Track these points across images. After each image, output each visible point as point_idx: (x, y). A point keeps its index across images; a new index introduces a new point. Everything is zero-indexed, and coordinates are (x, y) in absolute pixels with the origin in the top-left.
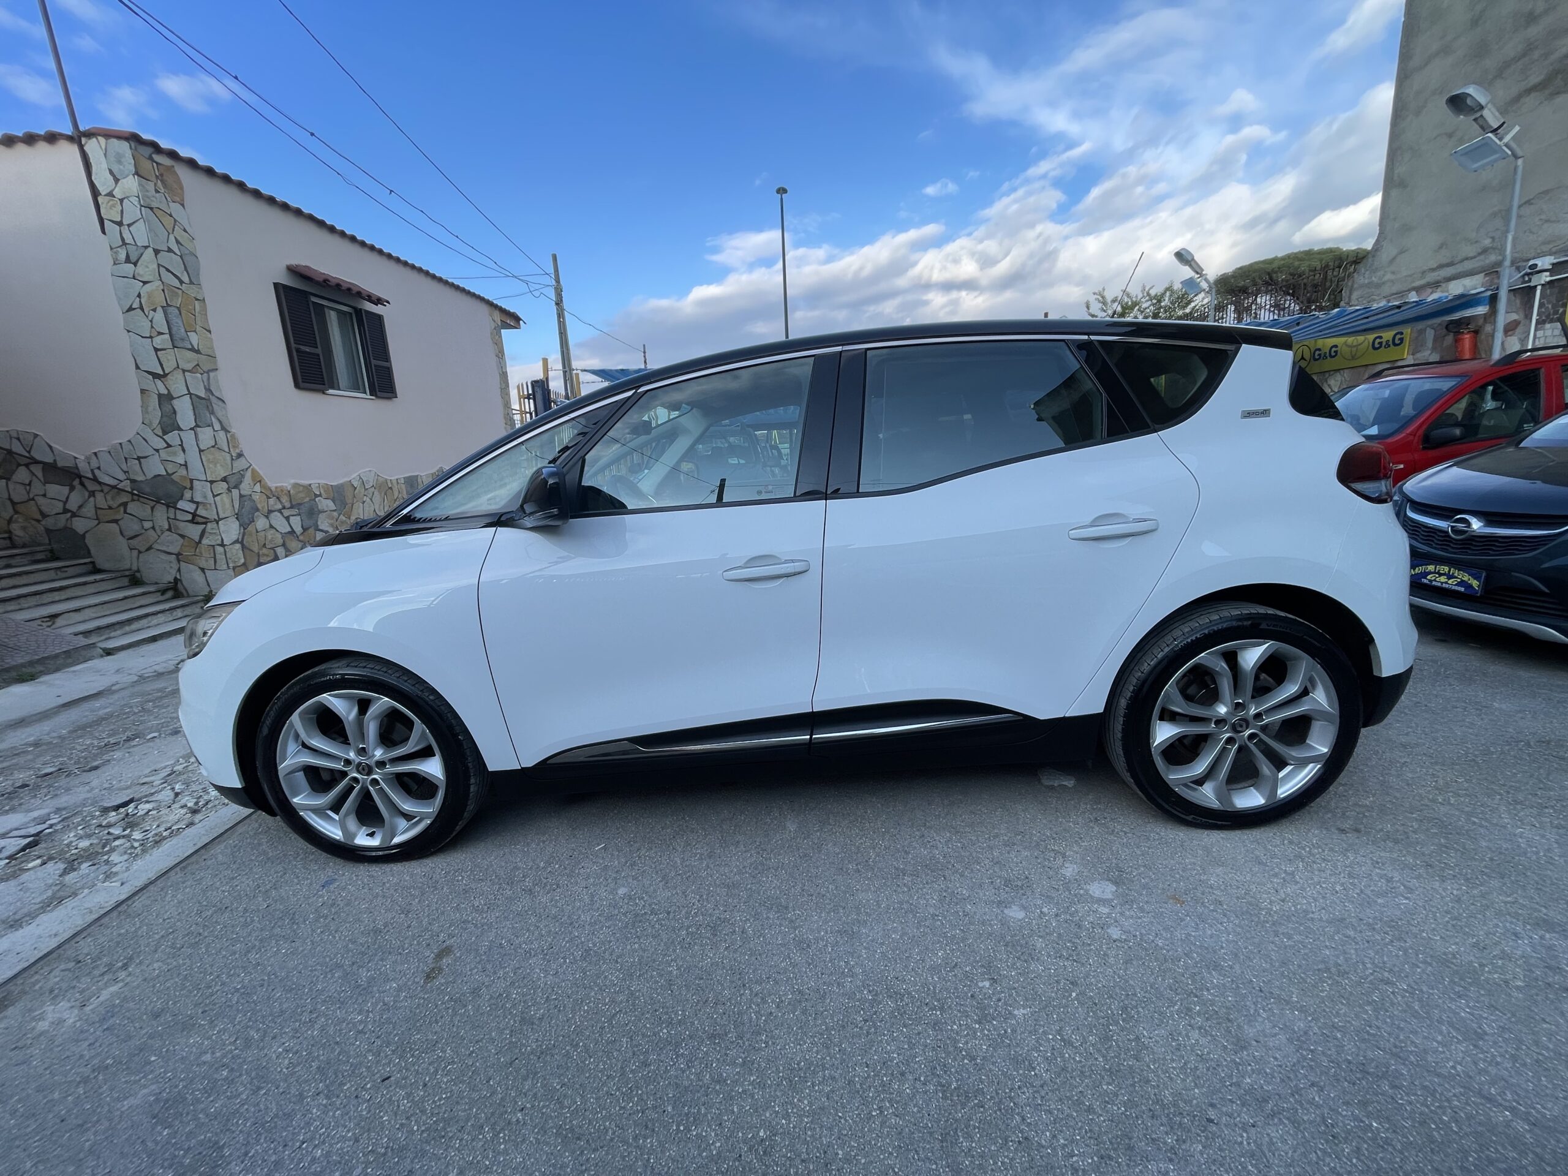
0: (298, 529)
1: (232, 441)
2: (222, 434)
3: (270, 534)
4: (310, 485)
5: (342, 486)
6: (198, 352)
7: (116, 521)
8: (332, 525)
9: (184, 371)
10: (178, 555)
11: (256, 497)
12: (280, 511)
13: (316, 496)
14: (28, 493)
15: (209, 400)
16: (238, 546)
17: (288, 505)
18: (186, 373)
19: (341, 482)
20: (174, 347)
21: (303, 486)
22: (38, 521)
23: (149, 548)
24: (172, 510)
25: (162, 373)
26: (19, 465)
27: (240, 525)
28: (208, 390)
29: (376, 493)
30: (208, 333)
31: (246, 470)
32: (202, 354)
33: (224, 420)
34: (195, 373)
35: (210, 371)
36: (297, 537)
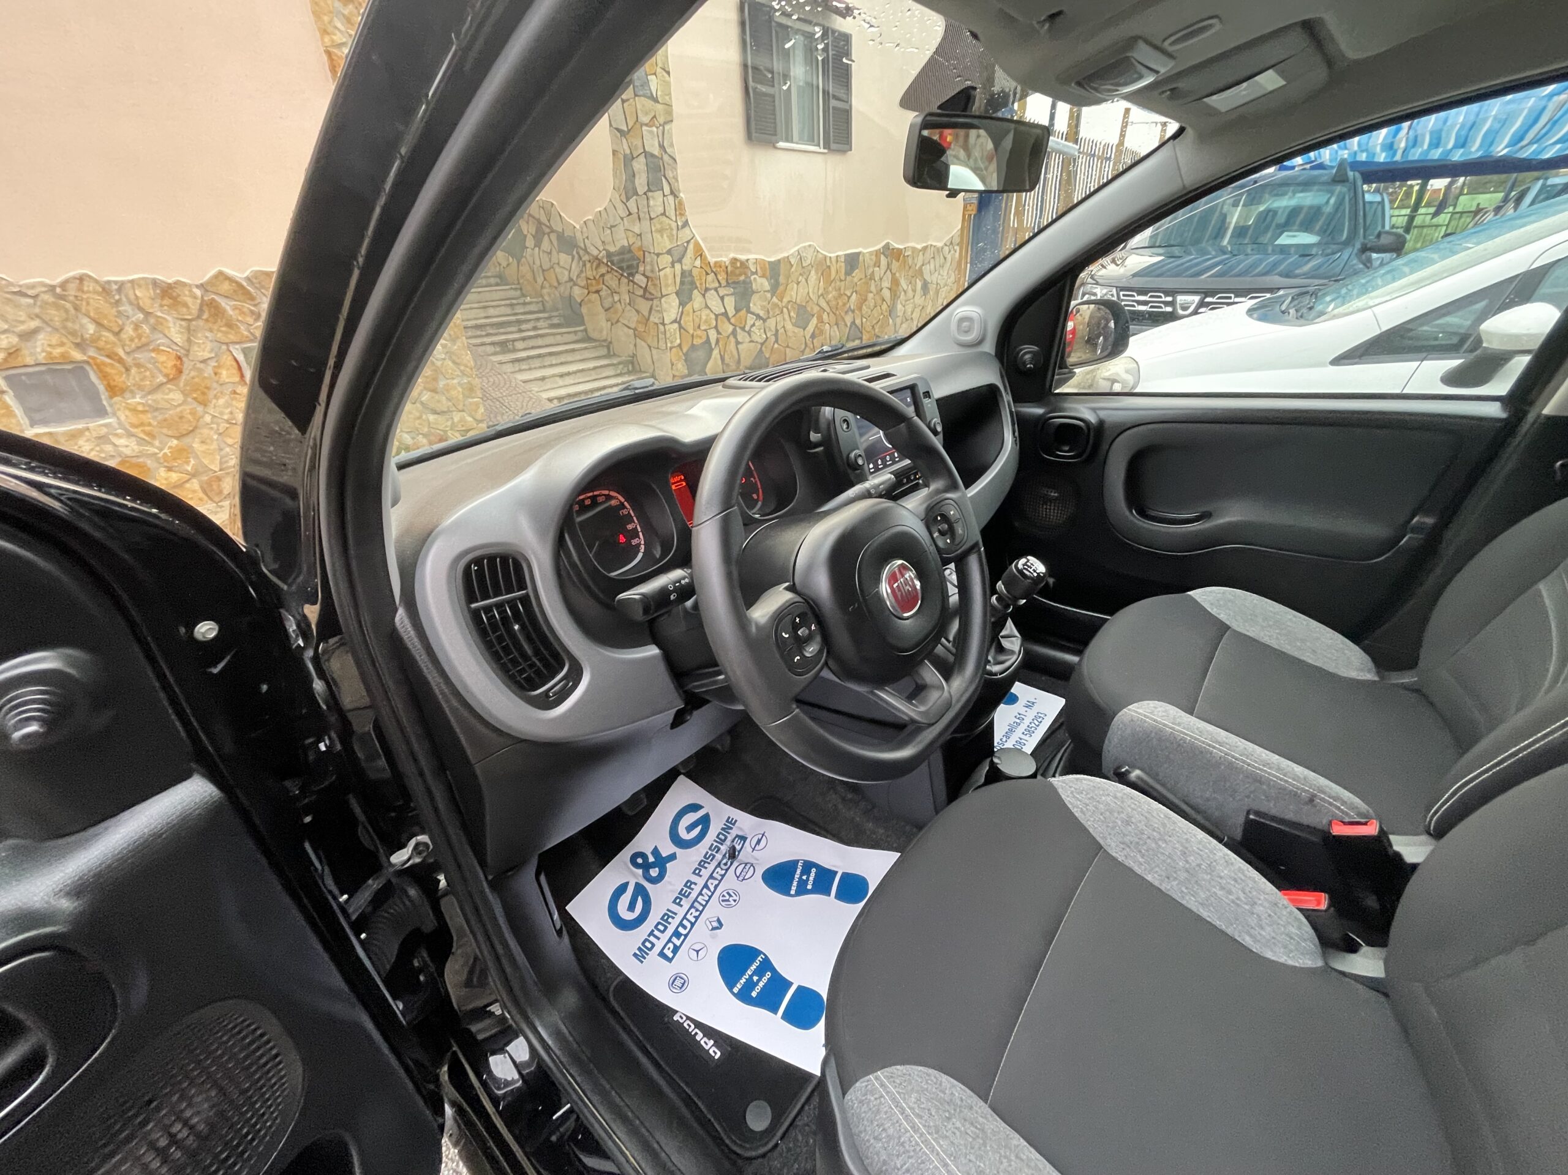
0: (731, 312)
1: (680, 208)
2: (671, 198)
3: (705, 313)
4: (747, 260)
5: (779, 261)
6: (656, 100)
7: (597, 292)
8: (763, 307)
9: (642, 125)
10: (635, 330)
11: (695, 272)
12: (716, 290)
13: (753, 273)
14: (550, 261)
15: (662, 159)
16: (676, 325)
17: (724, 283)
18: (644, 128)
19: (779, 258)
20: (636, 95)
21: (742, 263)
22: (556, 288)
23: (618, 321)
24: (631, 284)
25: (626, 129)
26: (544, 234)
27: (680, 304)
28: (662, 147)
29: (813, 272)
30: (666, 75)
31: (688, 242)
32: (658, 102)
33: (672, 181)
34: (651, 126)
35: (665, 123)
36: (729, 319)
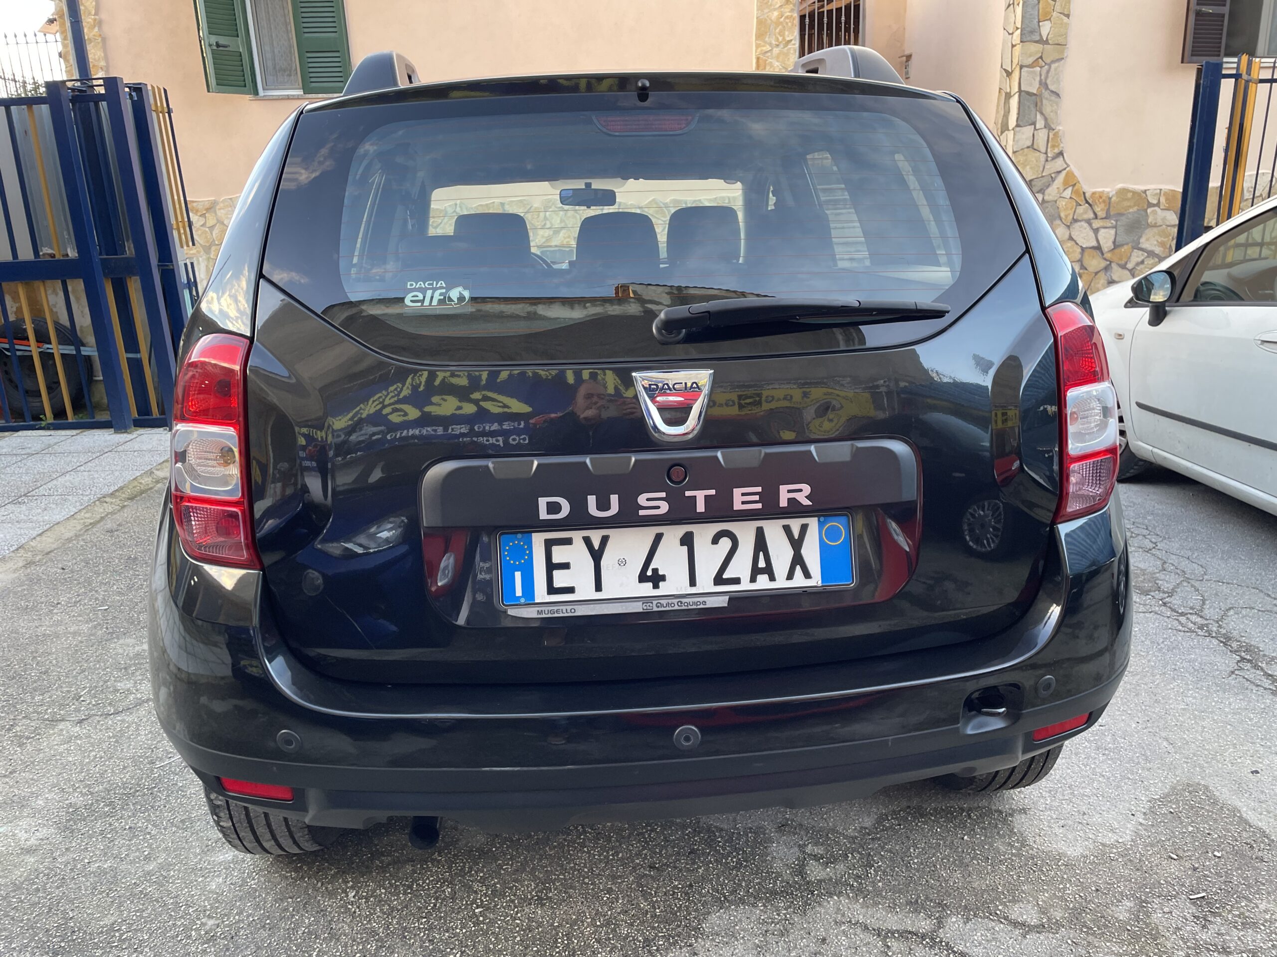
0: (1107, 245)
1: (1053, 140)
2: (1045, 131)
4: (1145, 192)
6: (1046, 42)
9: (1022, 67)
11: (1062, 204)
12: (1089, 222)
13: (1150, 205)
15: (1041, 95)
17: (1102, 214)
18: (1025, 69)
20: (1021, 42)
21: (1134, 193)
25: (1011, 70)
28: (1044, 84)
30: (1066, 18)
31: (1060, 172)
32: (1049, 44)
33: (1051, 116)
34: (1033, 67)
35: (1053, 62)
36: (1103, 254)
